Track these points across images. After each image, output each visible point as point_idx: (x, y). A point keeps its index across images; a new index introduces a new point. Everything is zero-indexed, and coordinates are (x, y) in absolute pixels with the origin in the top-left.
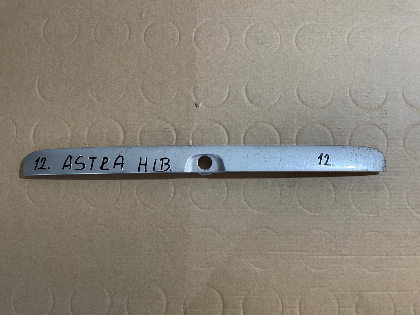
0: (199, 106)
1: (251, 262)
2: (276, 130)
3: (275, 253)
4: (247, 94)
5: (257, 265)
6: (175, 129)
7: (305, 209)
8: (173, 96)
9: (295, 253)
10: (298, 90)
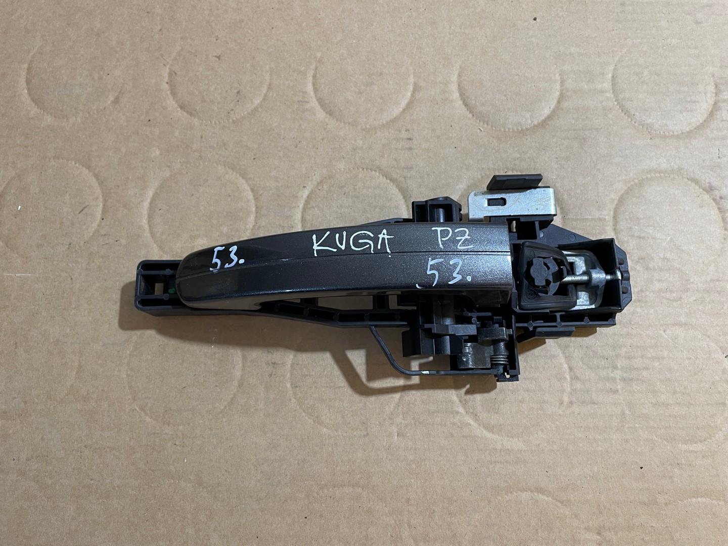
2: (97, 179)
4: (28, 82)
7: (146, 415)
10: (172, 74)
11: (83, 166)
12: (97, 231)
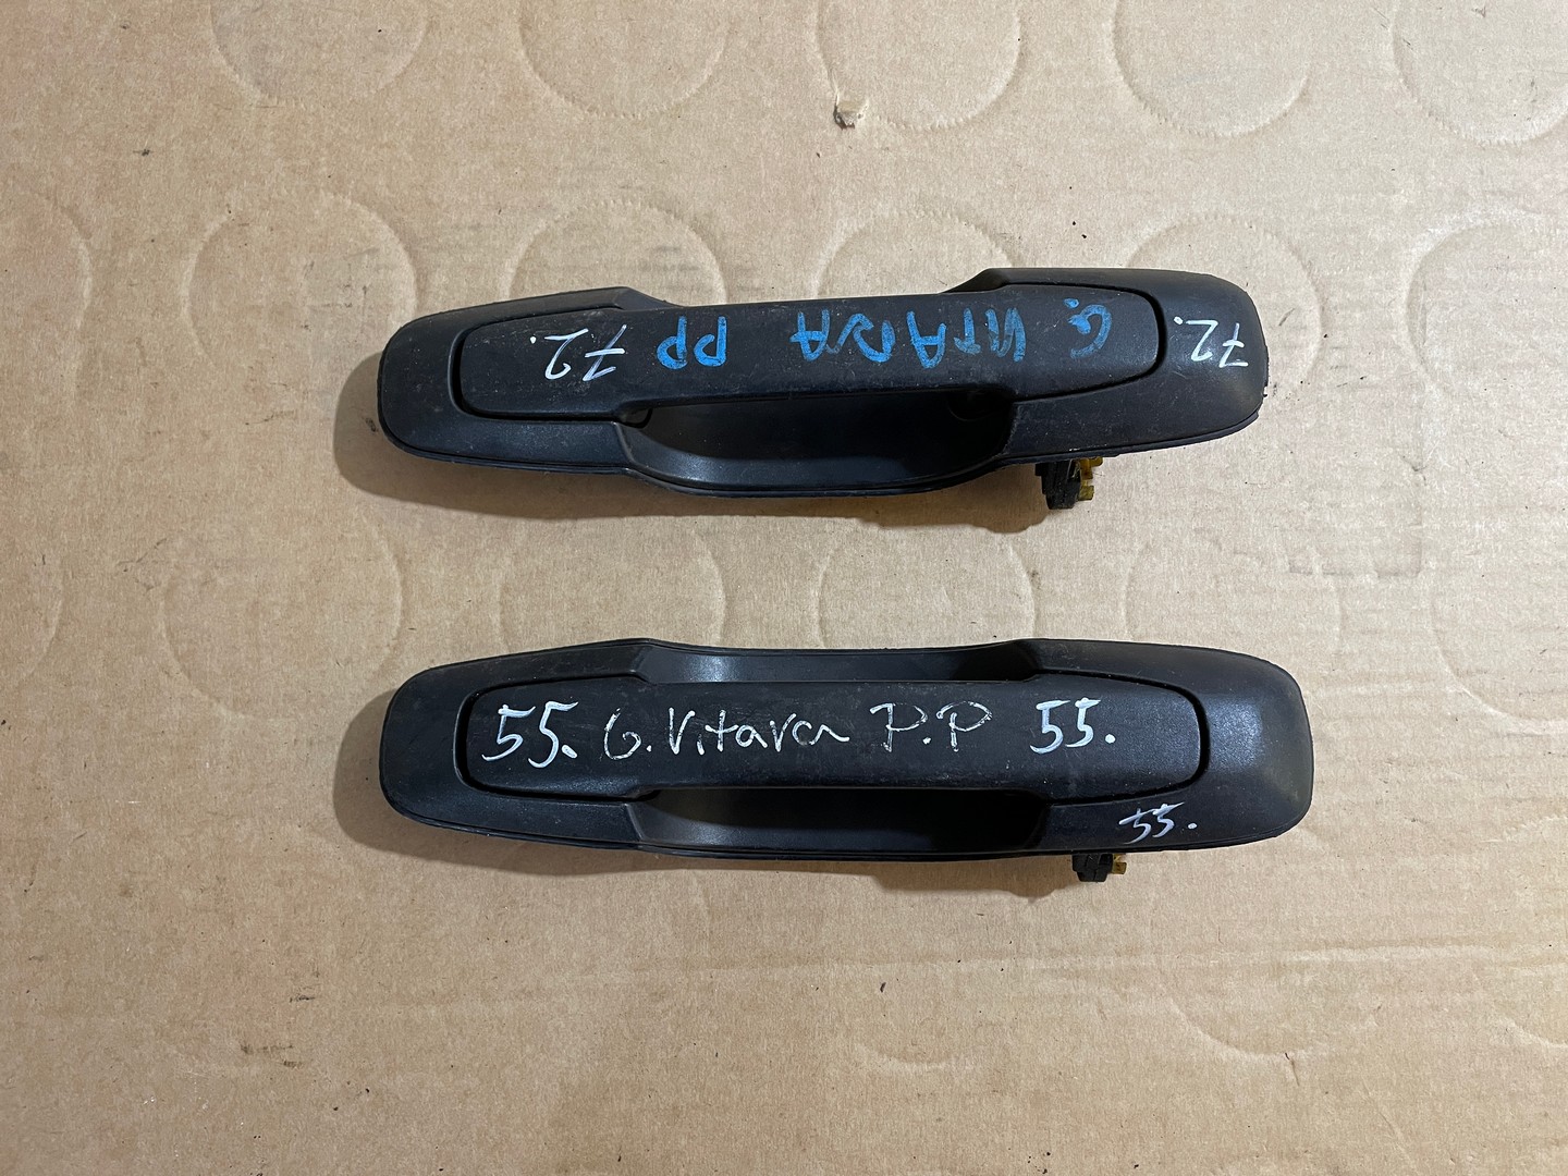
0: (857, 126)
1: (1192, 1019)
2: (1300, 258)
3: (1331, 955)
5: (1234, 1033)
6: (719, 255)
7: (1487, 702)
8: (703, 65)
9: (1443, 952)
10: (1399, 45)
11: (1266, 231)
12: (1319, 360)
